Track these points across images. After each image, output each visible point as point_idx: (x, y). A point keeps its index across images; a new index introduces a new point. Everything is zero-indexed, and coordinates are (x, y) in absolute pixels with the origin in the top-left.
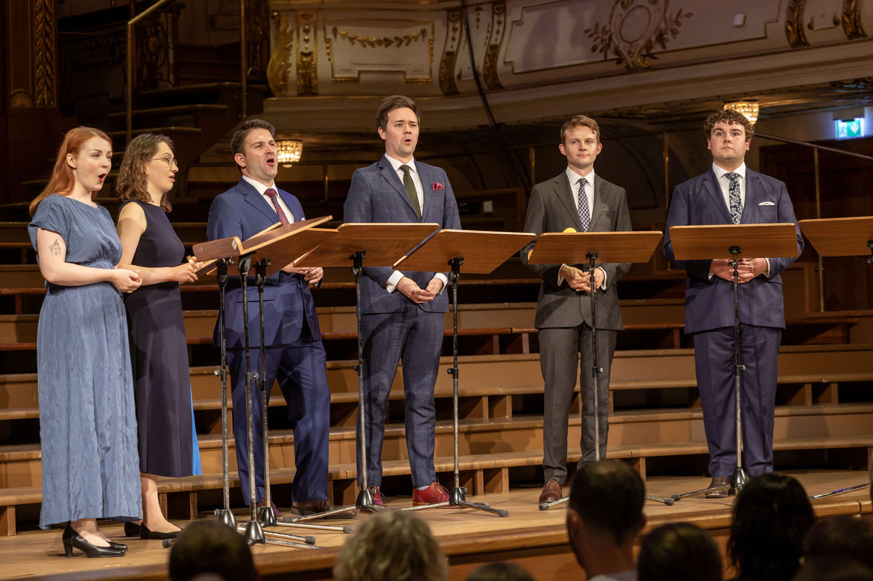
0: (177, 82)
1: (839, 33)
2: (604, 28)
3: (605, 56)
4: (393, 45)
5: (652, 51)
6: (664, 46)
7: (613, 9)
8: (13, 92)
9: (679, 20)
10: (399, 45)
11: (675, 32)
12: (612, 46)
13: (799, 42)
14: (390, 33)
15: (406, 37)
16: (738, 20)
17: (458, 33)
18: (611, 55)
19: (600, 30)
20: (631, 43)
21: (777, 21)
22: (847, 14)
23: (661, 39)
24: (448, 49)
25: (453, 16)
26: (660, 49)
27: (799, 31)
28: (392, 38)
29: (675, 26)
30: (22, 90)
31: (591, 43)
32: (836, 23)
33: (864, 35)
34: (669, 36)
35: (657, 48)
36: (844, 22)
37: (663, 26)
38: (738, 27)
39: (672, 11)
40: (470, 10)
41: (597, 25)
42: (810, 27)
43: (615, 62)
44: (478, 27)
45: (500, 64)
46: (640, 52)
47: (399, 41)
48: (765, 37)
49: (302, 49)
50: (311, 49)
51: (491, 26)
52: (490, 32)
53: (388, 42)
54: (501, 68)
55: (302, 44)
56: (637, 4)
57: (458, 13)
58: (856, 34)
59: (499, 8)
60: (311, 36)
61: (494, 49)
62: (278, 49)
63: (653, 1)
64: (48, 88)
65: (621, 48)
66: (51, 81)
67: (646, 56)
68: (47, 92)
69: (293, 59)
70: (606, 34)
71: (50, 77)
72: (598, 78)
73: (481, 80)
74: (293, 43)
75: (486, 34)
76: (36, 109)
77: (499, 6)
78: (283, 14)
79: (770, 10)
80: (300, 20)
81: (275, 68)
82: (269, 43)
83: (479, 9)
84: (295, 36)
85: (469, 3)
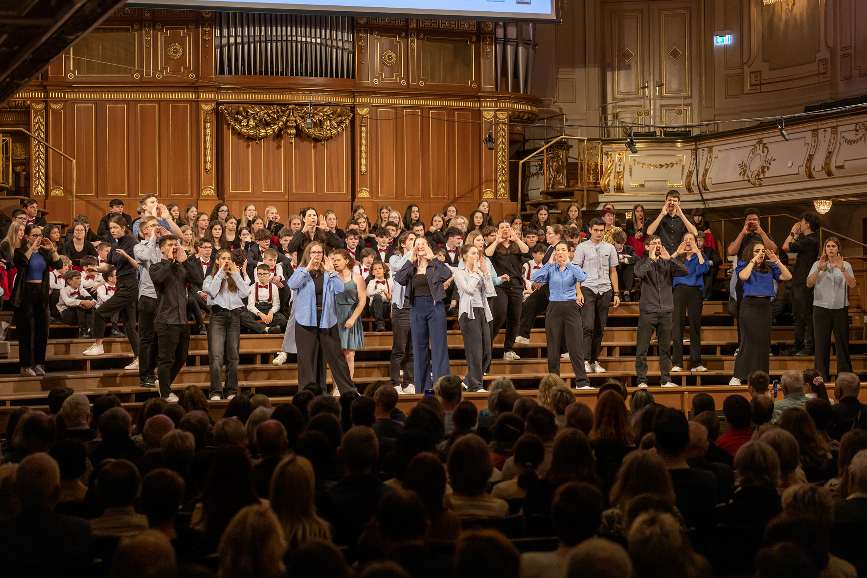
1: (823, 175)
2: (745, 164)
3: (744, 178)
4: (663, 168)
5: (760, 177)
6: (764, 175)
7: (749, 154)
8: (484, 191)
9: (770, 162)
10: (667, 168)
11: (768, 168)
12: (747, 173)
13: (810, 176)
14: (663, 162)
17: (695, 161)
18: (746, 178)
19: (743, 164)
20: (753, 172)
21: (802, 166)
22: (826, 164)
23: (763, 172)
24: (690, 170)
25: (692, 153)
26: (763, 177)
27: (810, 171)
28: (664, 164)
29: (769, 165)
30: (490, 189)
32: (823, 168)
34: (766, 170)
35: (762, 176)
36: (825, 168)
37: (764, 165)
38: (789, 167)
39: (769, 157)
41: (743, 162)
42: (814, 170)
43: (747, 181)
44: (702, 159)
45: (707, 178)
46: (755, 177)
47: (667, 165)
48: (798, 174)
49: (617, 170)
50: (621, 170)
51: (707, 158)
52: (707, 162)
53: (661, 166)
54: (708, 181)
55: (618, 167)
56: (757, 153)
57: (695, 151)
58: (829, 174)
59: (710, 150)
60: (622, 163)
61: (706, 171)
62: (607, 170)
63: (763, 152)
64: (504, 188)
65: (749, 174)
66: (505, 185)
67: (758, 179)
68: (503, 190)
69: (612, 175)
70: (745, 166)
71: (504, 183)
72: (742, 188)
73: (701, 186)
74: (614, 167)
75: (705, 162)
76: (497, 199)
77: (710, 149)
78: (610, 153)
79: (801, 160)
80: (617, 155)
81: (604, 179)
82: (602, 167)
83: (703, 150)
84: (614, 163)
85: (699, 146)
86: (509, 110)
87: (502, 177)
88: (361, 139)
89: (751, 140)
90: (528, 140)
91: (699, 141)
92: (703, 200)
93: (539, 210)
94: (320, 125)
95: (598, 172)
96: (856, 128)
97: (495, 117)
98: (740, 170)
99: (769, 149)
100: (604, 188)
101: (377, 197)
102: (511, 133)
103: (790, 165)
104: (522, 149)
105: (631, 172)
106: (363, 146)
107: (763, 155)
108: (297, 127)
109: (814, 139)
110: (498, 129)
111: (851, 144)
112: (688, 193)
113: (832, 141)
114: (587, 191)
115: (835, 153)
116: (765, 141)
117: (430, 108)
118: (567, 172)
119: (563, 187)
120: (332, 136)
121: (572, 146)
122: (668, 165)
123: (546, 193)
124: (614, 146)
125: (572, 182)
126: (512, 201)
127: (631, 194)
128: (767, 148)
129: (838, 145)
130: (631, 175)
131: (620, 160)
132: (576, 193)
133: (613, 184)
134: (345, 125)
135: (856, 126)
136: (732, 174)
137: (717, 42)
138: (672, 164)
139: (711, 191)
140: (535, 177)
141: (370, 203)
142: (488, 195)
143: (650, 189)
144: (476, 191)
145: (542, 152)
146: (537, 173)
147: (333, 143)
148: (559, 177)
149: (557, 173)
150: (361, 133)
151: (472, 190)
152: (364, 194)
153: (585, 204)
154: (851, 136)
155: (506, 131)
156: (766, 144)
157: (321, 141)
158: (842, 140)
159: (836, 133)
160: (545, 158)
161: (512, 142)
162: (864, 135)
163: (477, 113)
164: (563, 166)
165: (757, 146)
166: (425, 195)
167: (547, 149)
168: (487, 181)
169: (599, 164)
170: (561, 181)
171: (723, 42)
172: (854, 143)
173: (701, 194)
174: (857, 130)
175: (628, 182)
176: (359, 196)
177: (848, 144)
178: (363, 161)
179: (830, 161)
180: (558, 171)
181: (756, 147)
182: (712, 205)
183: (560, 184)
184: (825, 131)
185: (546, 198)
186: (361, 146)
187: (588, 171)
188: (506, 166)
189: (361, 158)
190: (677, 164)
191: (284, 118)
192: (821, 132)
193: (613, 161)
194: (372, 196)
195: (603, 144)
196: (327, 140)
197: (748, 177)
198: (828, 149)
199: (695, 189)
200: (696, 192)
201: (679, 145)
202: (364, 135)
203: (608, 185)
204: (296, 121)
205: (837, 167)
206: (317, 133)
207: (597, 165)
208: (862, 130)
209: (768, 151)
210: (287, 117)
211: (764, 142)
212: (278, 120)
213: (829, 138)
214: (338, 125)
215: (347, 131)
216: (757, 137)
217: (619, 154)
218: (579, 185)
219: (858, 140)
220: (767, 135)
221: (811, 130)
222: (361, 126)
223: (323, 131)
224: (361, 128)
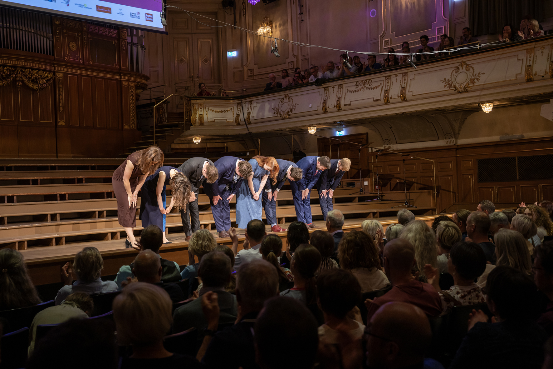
0: (168, 122)
1: (335, 109)
2: (277, 108)
3: (277, 115)
4: (224, 112)
5: (289, 114)
6: (292, 113)
7: (279, 103)
8: (124, 125)
10: (225, 112)
11: (294, 109)
12: (279, 112)
13: (326, 111)
14: (223, 109)
15: (227, 110)
16: (310, 106)
17: (240, 109)
18: (279, 115)
19: (276, 108)
20: (284, 112)
21: (320, 106)
22: (337, 104)
23: (291, 111)
24: (238, 113)
25: (239, 105)
27: (326, 109)
29: (295, 107)
30: (127, 124)
31: (274, 112)
32: (335, 106)
33: (342, 110)
34: (293, 110)
35: (290, 113)
36: (337, 106)
37: (292, 107)
38: (310, 107)
39: (294, 103)
40: (243, 103)
41: (275, 107)
42: (328, 107)
43: (280, 117)
44: (245, 108)
45: (251, 117)
46: (286, 114)
48: (317, 110)
49: (200, 114)
50: (202, 113)
51: (249, 107)
53: (222, 111)
55: (200, 112)
56: (285, 102)
58: (340, 109)
60: (202, 110)
61: (249, 113)
62: (194, 113)
63: (289, 101)
65: (281, 113)
66: (135, 122)
68: (133, 124)
69: (197, 116)
72: (276, 121)
73: (246, 121)
74: (198, 112)
75: (248, 109)
76: (131, 129)
77: (251, 102)
78: (195, 104)
79: (319, 103)
81: (193, 118)
83: (245, 103)
85: (243, 101)
86: (135, 82)
87: (133, 118)
88: (59, 91)
89: (281, 95)
91: (243, 98)
92: (248, 129)
94: (36, 81)
97: (129, 85)
99: (293, 99)
100: (193, 123)
101: (69, 125)
102: (136, 94)
105: (207, 114)
106: (61, 96)
108: (23, 81)
109: (325, 92)
110: (130, 91)
111: (351, 93)
112: (236, 125)
113: (340, 92)
115: (343, 98)
117: (96, 77)
120: (43, 88)
124: (198, 101)
126: (138, 131)
127: (208, 126)
128: (291, 99)
129: (344, 94)
130: (207, 116)
133: (198, 121)
134: (50, 82)
135: (356, 83)
136: (268, 114)
137: (229, 55)
139: (253, 123)
142: (126, 127)
143: (218, 123)
144: (120, 125)
147: (43, 92)
150: (59, 88)
152: (62, 123)
154: (354, 89)
155: (134, 93)
156: (291, 97)
157: (37, 91)
158: (347, 91)
159: (342, 88)
162: (362, 87)
163: (120, 82)
165: (285, 98)
166: (95, 125)
168: (125, 120)
171: (232, 55)
172: (356, 92)
173: (246, 125)
174: (357, 85)
175: (206, 120)
176: (59, 125)
178: (61, 105)
179: (340, 102)
181: (283, 99)
182: (253, 131)
184: (333, 88)
186: (59, 95)
188: (135, 111)
189: (59, 103)
190: (230, 110)
191: (14, 75)
192: (331, 89)
193: (197, 109)
194: (66, 125)
195: (192, 100)
196: (40, 90)
197: (280, 114)
198: (338, 96)
199: (242, 123)
200: (242, 125)
201: (231, 101)
202: (61, 89)
203: (195, 121)
204: (22, 78)
205: (345, 105)
206: (34, 86)
208: (361, 85)
210: (16, 75)
211: (289, 96)
212: (10, 76)
213: (337, 90)
214: (47, 82)
215: (51, 86)
216: (285, 94)
217: (200, 105)
219: (358, 91)
220: (291, 92)
221: (323, 87)
222: (59, 84)
223: (38, 84)
224: (59, 85)
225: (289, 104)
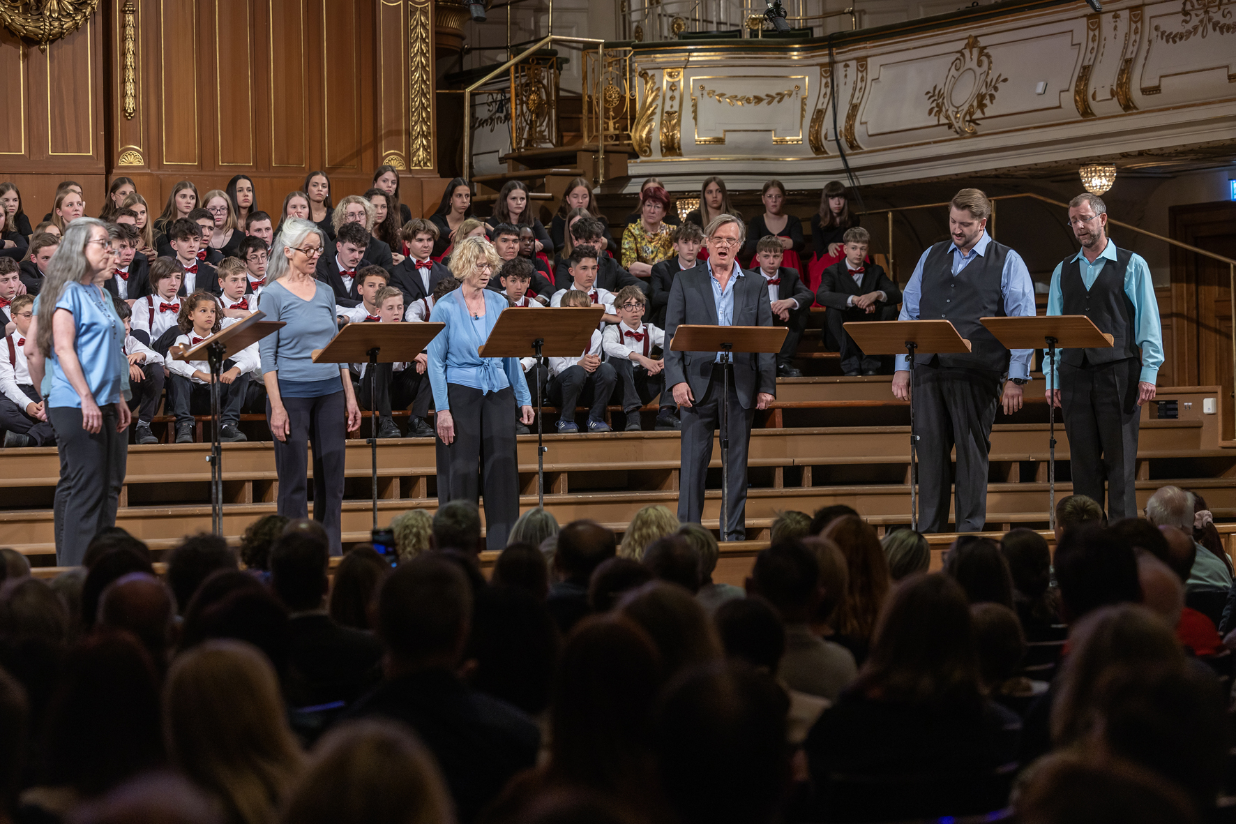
1: (1115, 106)
2: (940, 91)
3: (939, 121)
4: (764, 103)
5: (974, 117)
6: (983, 113)
7: (949, 70)
8: (384, 154)
9: (997, 85)
10: (769, 103)
11: (992, 97)
12: (944, 110)
13: (1086, 113)
14: (762, 89)
15: (778, 94)
16: (1041, 87)
17: (829, 91)
18: (943, 121)
19: (937, 92)
20: (958, 108)
21: (1068, 91)
22: (1120, 85)
23: (982, 106)
24: (819, 107)
25: (825, 72)
26: (981, 116)
27: (1085, 101)
28: (763, 95)
29: (993, 92)
30: (396, 151)
32: (1113, 94)
33: (1134, 108)
34: (987, 101)
35: (978, 115)
36: (1117, 93)
37: (984, 90)
38: (1040, 94)
39: (993, 75)
41: (935, 88)
42: (1094, 97)
43: (947, 127)
44: (845, 84)
45: (857, 124)
46: (964, 118)
47: (771, 98)
48: (1060, 107)
49: (667, 108)
50: (676, 108)
51: (855, 83)
52: (854, 89)
53: (758, 100)
54: (858, 129)
55: (668, 103)
56: (966, 67)
57: (829, 69)
58: (1128, 106)
59: (862, 66)
60: (677, 94)
61: (854, 108)
62: (645, 108)
63: (980, 64)
64: (425, 149)
65: (950, 112)
66: (428, 141)
67: (969, 121)
68: (423, 151)
69: (657, 118)
70: (941, 95)
71: (426, 137)
72: (935, 142)
73: (843, 141)
74: (659, 101)
75: (851, 91)
76: (410, 171)
77: (862, 63)
78: (650, 73)
79: (1066, 77)
80: (666, 78)
81: (640, 127)
82: (633, 101)
83: (847, 66)
84: (661, 94)
85: (838, 58)
87: (422, 127)
88: (124, 39)
89: (955, 39)
90: (469, 51)
91: (839, 46)
92: (848, 171)
93: (510, 191)
94: (38, 9)
95: (626, 115)
96: (1184, 9)
98: (928, 105)
99: (993, 59)
100: (640, 145)
101: (160, 165)
102: (439, 34)
103: (1040, 89)
104: (457, 70)
105: (695, 112)
106: (129, 56)
107: (979, 71)
109: (1091, 33)
110: (412, 22)
111: (1175, 42)
112: (814, 156)
113: (1133, 37)
114: (606, 152)
115: (1141, 61)
116: (983, 42)
118: (557, 115)
119: (550, 146)
120: (62, 33)
121: (567, 61)
122: (773, 98)
123: (516, 159)
124: (660, 58)
125: (567, 136)
126: (442, 177)
127: (696, 158)
128: (988, 56)
129: (1145, 46)
130: (695, 118)
131: (673, 87)
132: (582, 157)
133: (658, 137)
134: (89, 9)
135: (1185, 5)
136: (914, 115)
138: (781, 96)
139: (866, 149)
140: (487, 128)
141: (146, 178)
142: (393, 160)
143: (737, 148)
144: (368, 155)
145: (507, 72)
146: (491, 119)
147: (65, 48)
148: (541, 125)
149: (537, 117)
150: (124, 27)
151: (359, 153)
152: (132, 159)
153: (601, 180)
154: (1174, 25)
155: (429, 27)
156: (985, 48)
157: (39, 43)
158: (1154, 33)
159: (1142, 20)
160: (513, 85)
161: (441, 53)
162: (1201, 21)
164: (548, 101)
165: (967, 52)
166: (261, 161)
167: (516, 65)
168: (390, 133)
169: (628, 95)
170: (546, 133)
172: (1181, 39)
173: (843, 156)
174: (1185, 13)
175: (692, 134)
176: (121, 164)
177: (1167, 41)
178: (130, 88)
179: (1129, 79)
180: (539, 111)
181: (963, 55)
182: (864, 180)
183: (543, 139)
184: (1116, 17)
185: (515, 169)
186: (124, 55)
187: (606, 110)
188: (429, 101)
189: (124, 82)
190: (790, 95)
192: (1106, 20)
193: (658, 89)
194: (148, 163)
195: (635, 54)
196: (52, 42)
197: (947, 117)
198: (1124, 54)
199: (830, 147)
200: (831, 154)
201: (795, 55)
202: (130, 31)
203: (649, 139)
205: (1145, 91)
206: (31, 26)
207: (622, 99)
208: (1199, 12)
209: (990, 63)
211: (982, 45)
213: (1126, 30)
214: (76, 9)
215: (94, 24)
216: (966, 34)
217: (670, 75)
218: (586, 140)
219: (1189, 33)
220: (985, 30)
221: (1085, 16)
222: (124, 12)
223: (44, 21)
224: (124, 17)
225: (978, 74)
